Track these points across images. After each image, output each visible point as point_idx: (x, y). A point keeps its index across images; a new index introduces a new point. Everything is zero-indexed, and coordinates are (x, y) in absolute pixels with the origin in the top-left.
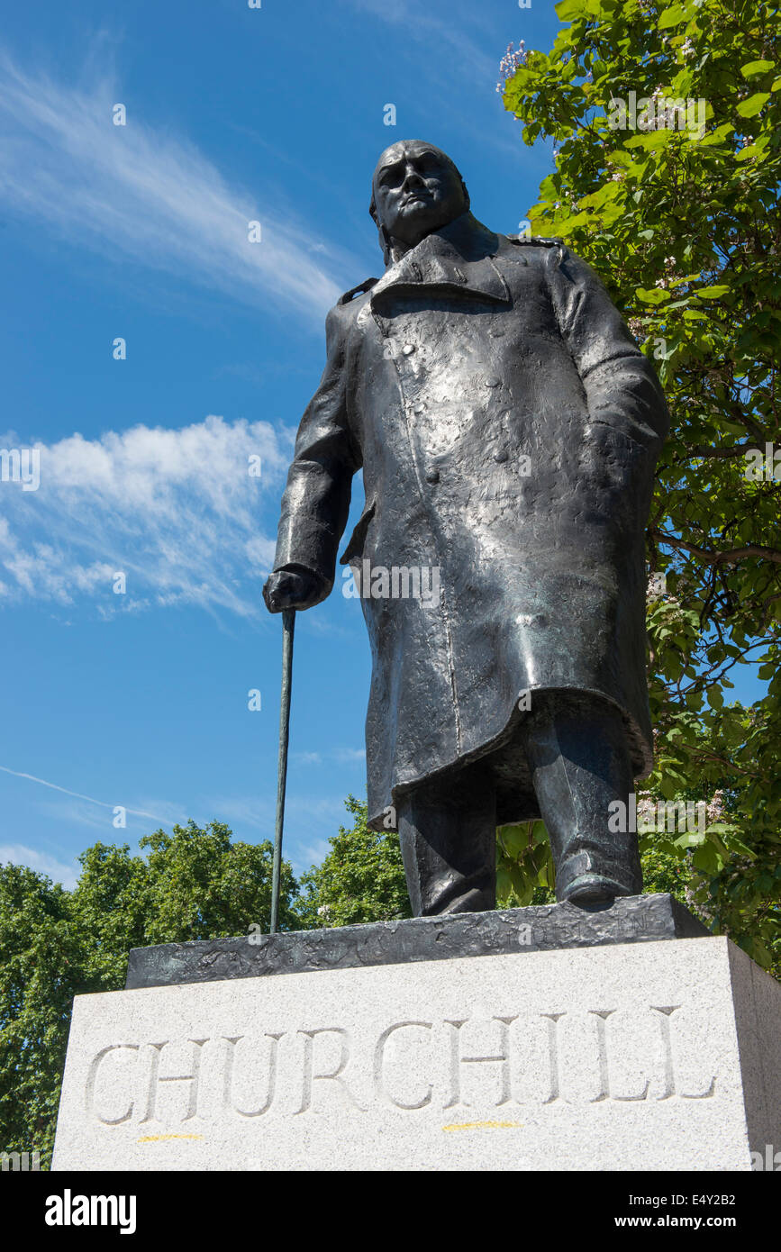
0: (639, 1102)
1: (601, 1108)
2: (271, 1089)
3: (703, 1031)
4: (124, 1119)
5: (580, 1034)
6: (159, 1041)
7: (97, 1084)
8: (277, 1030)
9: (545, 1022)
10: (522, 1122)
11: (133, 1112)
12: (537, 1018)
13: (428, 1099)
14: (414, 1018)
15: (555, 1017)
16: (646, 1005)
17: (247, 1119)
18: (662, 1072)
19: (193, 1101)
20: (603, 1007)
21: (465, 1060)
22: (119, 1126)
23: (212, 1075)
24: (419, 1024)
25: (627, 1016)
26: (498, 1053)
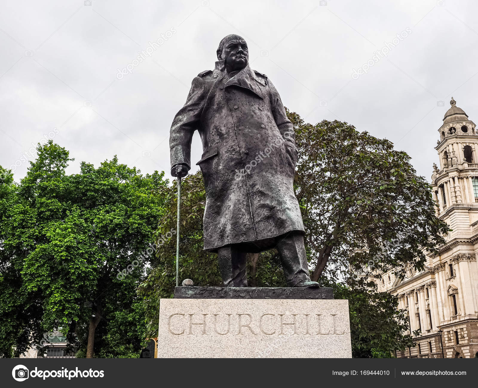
0: (327, 335)
1: (318, 336)
2: (229, 328)
3: (342, 320)
4: (181, 334)
5: (314, 319)
6: (191, 314)
7: (172, 324)
8: (230, 313)
9: (305, 317)
10: (299, 339)
11: (185, 332)
12: (303, 315)
13: (274, 333)
14: (270, 313)
15: (307, 315)
16: (329, 314)
17: (221, 335)
18: (333, 329)
19: (205, 330)
20: (319, 313)
21: (284, 324)
22: (180, 335)
23: (210, 324)
24: (271, 314)
25: (325, 316)
26: (292, 323)
